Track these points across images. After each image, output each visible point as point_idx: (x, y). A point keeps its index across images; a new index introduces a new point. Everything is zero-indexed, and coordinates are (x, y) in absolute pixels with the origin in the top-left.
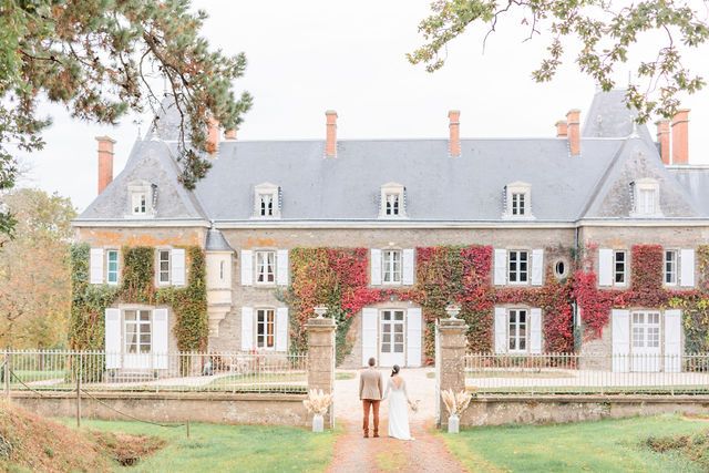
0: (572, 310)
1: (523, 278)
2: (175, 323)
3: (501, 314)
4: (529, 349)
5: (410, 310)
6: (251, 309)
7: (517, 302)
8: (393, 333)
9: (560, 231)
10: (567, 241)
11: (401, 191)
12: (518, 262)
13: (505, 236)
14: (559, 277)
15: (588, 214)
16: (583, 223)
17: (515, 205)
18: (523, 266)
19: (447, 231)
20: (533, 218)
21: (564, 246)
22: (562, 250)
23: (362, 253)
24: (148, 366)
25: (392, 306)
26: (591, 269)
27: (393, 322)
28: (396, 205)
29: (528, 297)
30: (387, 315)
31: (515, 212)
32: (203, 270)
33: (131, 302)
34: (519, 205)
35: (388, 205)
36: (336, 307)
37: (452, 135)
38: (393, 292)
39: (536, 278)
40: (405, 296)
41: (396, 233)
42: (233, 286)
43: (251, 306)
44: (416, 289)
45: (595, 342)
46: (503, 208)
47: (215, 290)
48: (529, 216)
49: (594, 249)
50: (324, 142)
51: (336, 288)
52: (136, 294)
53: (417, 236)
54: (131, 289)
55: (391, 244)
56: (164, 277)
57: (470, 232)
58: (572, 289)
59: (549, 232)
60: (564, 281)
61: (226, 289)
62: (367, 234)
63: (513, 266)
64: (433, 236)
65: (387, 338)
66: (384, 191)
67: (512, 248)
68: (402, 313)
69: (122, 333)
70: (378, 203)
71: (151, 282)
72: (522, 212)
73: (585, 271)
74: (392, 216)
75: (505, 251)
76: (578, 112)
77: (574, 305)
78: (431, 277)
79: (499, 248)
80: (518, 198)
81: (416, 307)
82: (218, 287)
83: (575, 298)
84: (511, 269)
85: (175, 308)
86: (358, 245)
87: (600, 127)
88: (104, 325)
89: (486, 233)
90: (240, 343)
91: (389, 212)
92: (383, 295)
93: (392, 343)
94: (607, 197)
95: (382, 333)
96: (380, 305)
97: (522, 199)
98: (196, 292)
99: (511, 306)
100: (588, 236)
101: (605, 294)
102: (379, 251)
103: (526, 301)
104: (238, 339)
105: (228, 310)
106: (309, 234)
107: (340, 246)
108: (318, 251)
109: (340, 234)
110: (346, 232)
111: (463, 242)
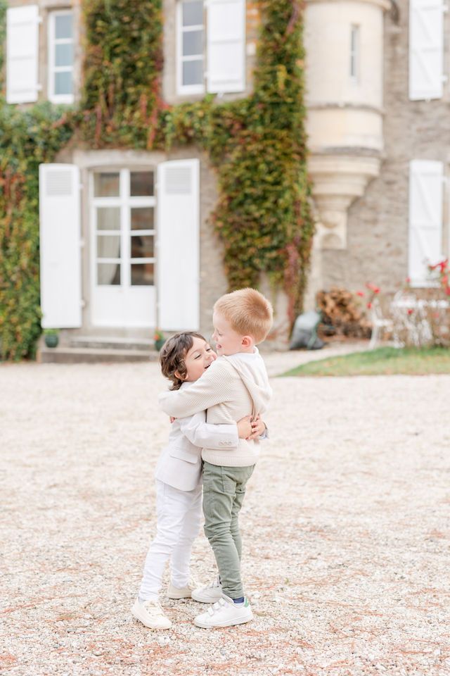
2: (216, 199)
6: (437, 167)
24: (148, 323)
32: (295, 44)
33: (104, 145)
42: (386, 103)
43: (439, 158)
47: (333, 107)
52: (115, 121)
54: (101, 107)
56: (194, 73)
61: (365, 108)
69: (84, 233)
71: (154, 87)
82: (343, 98)
85: (217, 155)
88: (36, 210)
90: (405, 265)
98: (275, 105)
104: (399, 252)
105: (372, 167)
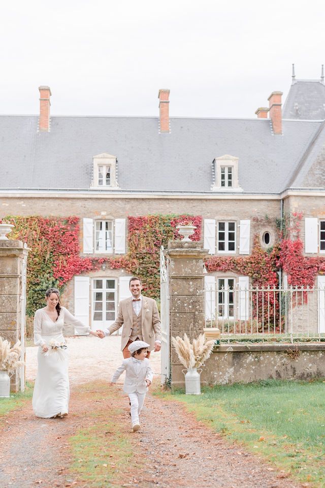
0: (278, 278)
1: (232, 247)
3: (210, 282)
4: (237, 316)
5: (121, 278)
7: (225, 271)
8: (104, 301)
9: (266, 203)
10: (273, 212)
11: (113, 162)
12: (227, 232)
13: (213, 206)
14: (265, 247)
15: (294, 184)
16: (290, 193)
17: (223, 177)
18: (231, 237)
19: (158, 202)
20: (240, 190)
21: (270, 217)
22: (268, 221)
23: (74, 222)
25: (104, 274)
26: (298, 237)
27: (105, 290)
28: (108, 175)
29: (236, 266)
30: (99, 284)
31: (223, 184)
34: (227, 178)
35: (100, 176)
36: (47, 276)
37: (161, 112)
38: (105, 261)
39: (244, 247)
40: (117, 264)
41: (108, 203)
44: (127, 258)
45: (302, 308)
46: (212, 180)
48: (236, 188)
49: (300, 218)
50: (37, 117)
51: (48, 257)
53: (128, 206)
55: (103, 213)
57: (180, 202)
58: (278, 258)
59: (256, 203)
60: (270, 250)
62: (79, 204)
63: (222, 236)
64: (144, 205)
65: (99, 306)
66: (96, 162)
67: (221, 218)
68: (114, 281)
70: (90, 174)
72: (230, 184)
73: (293, 239)
74: (104, 186)
75: (214, 221)
76: (280, 94)
77: (279, 273)
78: (142, 247)
79: (208, 218)
80: (226, 171)
81: (127, 275)
83: (281, 266)
84: (220, 239)
86: (71, 214)
87: (297, 114)
89: (195, 203)
91: (100, 182)
92: (96, 263)
93: (104, 311)
94: (311, 169)
95: (94, 301)
96: (92, 274)
97: (230, 171)
99: (221, 275)
100: (294, 206)
101: (311, 260)
102: (91, 220)
103: (234, 269)
106: (21, 202)
107: (52, 215)
108: (29, 220)
109: (52, 204)
110: (58, 202)
111: (173, 212)
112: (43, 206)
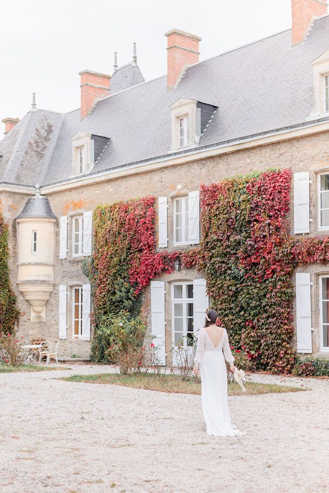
3: (304, 285)
5: (195, 282)
6: (66, 287)
8: (184, 318)
11: (190, 109)
19: (237, 157)
23: (150, 203)
30: (178, 292)
35: (183, 133)
38: (177, 257)
41: (184, 170)
43: (66, 283)
51: (124, 255)
53: (204, 171)
55: (179, 187)
57: (263, 151)
62: (156, 177)
64: (221, 166)
65: (179, 325)
67: (319, 167)
75: (307, 175)
78: (214, 230)
81: (202, 277)
91: (183, 142)
93: (185, 332)
95: (174, 318)
96: (168, 276)
99: (322, 271)
102: (165, 199)
104: (57, 324)
106: (109, 188)
107: (133, 197)
108: (112, 209)
109: (133, 182)
110: (138, 179)
111: (255, 169)
112: (126, 188)
